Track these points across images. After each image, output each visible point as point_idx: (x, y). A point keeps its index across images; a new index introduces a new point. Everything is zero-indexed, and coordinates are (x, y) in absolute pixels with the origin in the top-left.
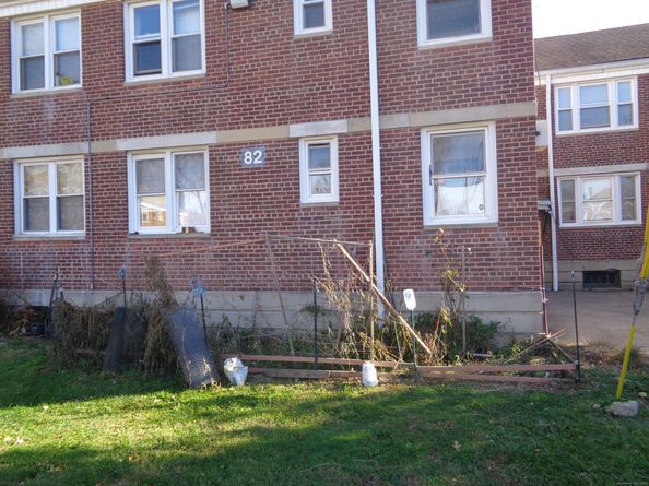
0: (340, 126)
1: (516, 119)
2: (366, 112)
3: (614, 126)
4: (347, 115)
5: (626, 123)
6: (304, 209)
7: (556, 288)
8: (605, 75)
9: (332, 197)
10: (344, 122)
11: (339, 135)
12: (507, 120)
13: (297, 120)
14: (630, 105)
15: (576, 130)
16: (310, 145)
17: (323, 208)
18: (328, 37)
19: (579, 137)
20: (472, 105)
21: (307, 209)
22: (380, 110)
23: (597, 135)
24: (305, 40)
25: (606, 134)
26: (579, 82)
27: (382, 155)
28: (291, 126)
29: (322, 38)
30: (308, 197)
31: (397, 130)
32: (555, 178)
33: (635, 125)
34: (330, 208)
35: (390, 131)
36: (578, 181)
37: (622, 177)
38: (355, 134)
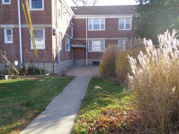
0: (12, 26)
1: (48, 28)
2: (18, 23)
3: (100, 29)
4: (14, 24)
5: (102, 29)
6: (5, 44)
7: (87, 65)
8: (98, 17)
9: (11, 42)
10: (13, 25)
11: (13, 28)
12: (47, 28)
13: (3, 24)
14: (104, 25)
15: (93, 30)
16: (7, 30)
17: (9, 44)
18: (10, 5)
19: (93, 31)
20: (40, 24)
21: (6, 44)
22: (21, 23)
23: (96, 31)
24: (5, 5)
25: (98, 31)
26: (93, 19)
27: (22, 33)
28: (2, 25)
29: (8, 5)
30: (6, 41)
31: (25, 28)
32: (88, 40)
33: (104, 30)
34: (11, 44)
35: (23, 28)
36: (92, 41)
37: (101, 41)
38: (16, 28)
